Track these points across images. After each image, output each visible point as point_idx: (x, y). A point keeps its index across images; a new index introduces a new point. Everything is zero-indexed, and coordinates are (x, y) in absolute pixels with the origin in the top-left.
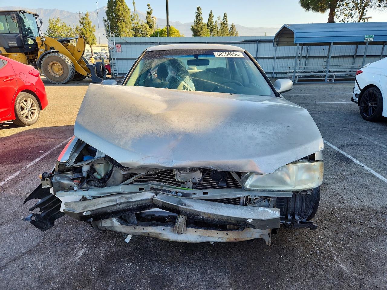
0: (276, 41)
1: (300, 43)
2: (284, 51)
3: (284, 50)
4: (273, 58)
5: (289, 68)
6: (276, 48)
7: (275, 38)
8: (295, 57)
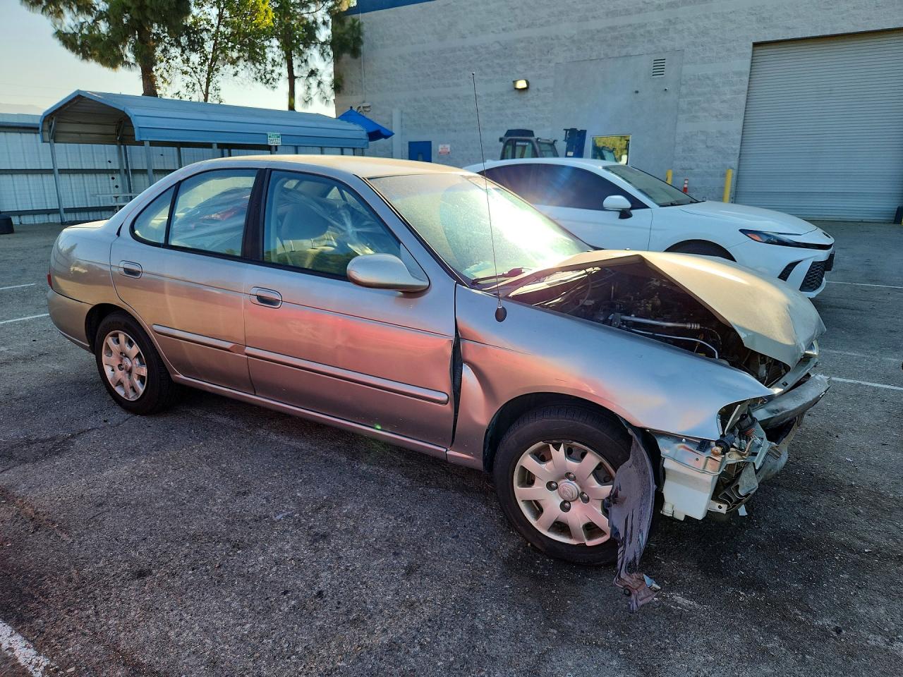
0: (46, 128)
1: (150, 141)
2: (80, 157)
3: (80, 153)
4: (50, 172)
5: (116, 197)
6: (52, 148)
7: (44, 121)
8: (119, 170)
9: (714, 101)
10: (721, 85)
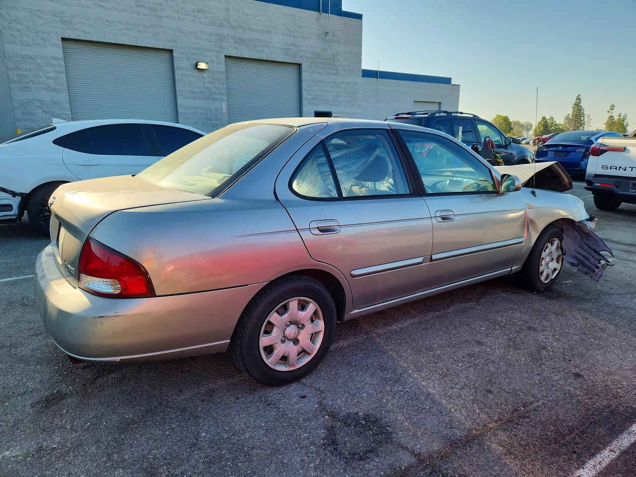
9: (40, 77)
10: (43, 65)
